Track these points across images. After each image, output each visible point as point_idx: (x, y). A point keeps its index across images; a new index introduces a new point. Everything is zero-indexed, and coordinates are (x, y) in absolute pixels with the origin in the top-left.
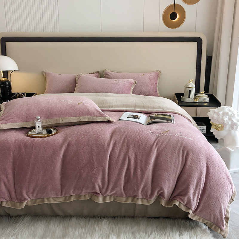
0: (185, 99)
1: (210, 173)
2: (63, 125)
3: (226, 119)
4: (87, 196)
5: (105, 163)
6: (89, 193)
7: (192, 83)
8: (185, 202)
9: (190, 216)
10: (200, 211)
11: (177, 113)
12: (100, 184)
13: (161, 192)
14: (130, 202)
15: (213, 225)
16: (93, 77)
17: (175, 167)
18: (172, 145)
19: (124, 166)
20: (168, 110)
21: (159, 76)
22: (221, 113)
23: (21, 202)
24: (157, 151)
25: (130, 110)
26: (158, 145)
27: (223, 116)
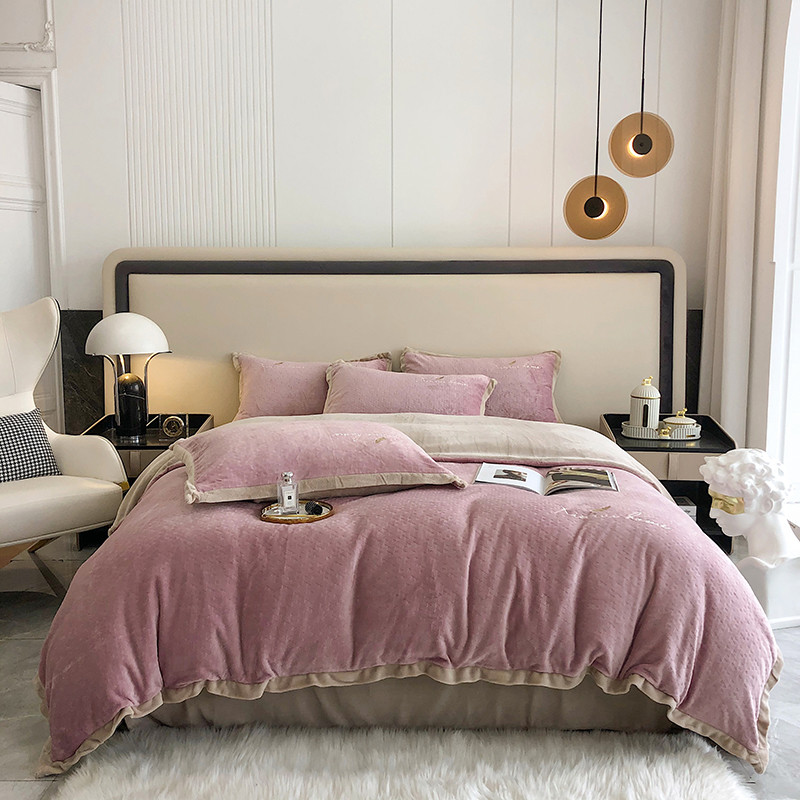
0: (634, 429)
1: (716, 608)
2: (339, 494)
3: (750, 482)
4: (415, 667)
5: (461, 585)
6: (421, 660)
7: (650, 385)
8: (659, 681)
9: (670, 716)
10: (699, 702)
11: (620, 465)
12: (450, 637)
13: (600, 654)
14: (522, 683)
15: (728, 741)
17: (629, 593)
18: (620, 540)
19: (508, 592)
20: (596, 458)
21: (556, 365)
22: (736, 465)
23: (255, 682)
24: (586, 554)
25: (497, 458)
26: (586, 542)
27: (740, 476)
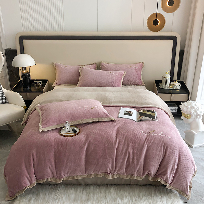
1: (181, 160)
3: (193, 111)
4: (101, 175)
5: (114, 155)
6: (103, 173)
7: (168, 74)
8: (165, 179)
9: (167, 187)
10: (174, 184)
12: (111, 168)
13: (150, 172)
14: (129, 178)
15: (181, 192)
19: (126, 157)
20: (152, 105)
21: (143, 66)
22: (189, 107)
24: (147, 146)
26: (148, 143)
27: (190, 109)
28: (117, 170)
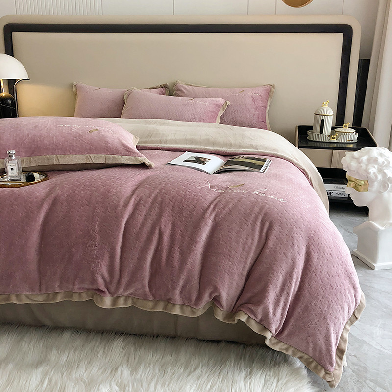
0: (314, 136)
1: (312, 264)
3: (373, 170)
4: (84, 295)
6: (88, 289)
7: (327, 106)
8: (260, 317)
9: (267, 343)
10: (289, 335)
11: (281, 156)
12: (106, 275)
13: (216, 294)
14: (161, 310)
15: (312, 361)
16: (155, 95)
17: (243, 250)
18: (242, 210)
19: (151, 245)
21: (271, 94)
22: (365, 158)
24: (215, 219)
25: (197, 148)
26: (216, 210)
27: (367, 165)
28: (125, 280)
